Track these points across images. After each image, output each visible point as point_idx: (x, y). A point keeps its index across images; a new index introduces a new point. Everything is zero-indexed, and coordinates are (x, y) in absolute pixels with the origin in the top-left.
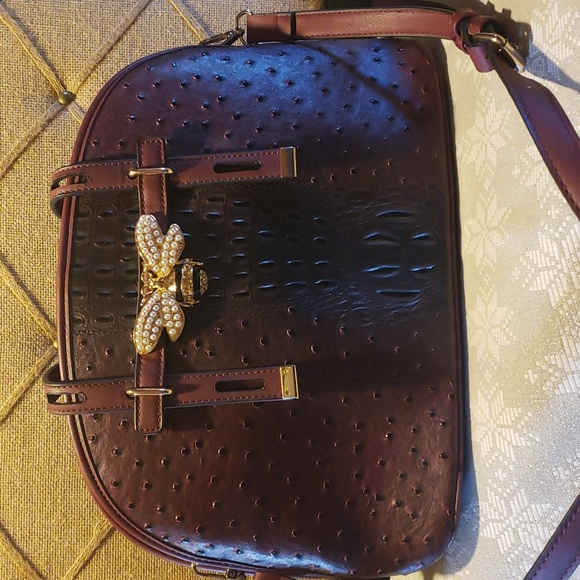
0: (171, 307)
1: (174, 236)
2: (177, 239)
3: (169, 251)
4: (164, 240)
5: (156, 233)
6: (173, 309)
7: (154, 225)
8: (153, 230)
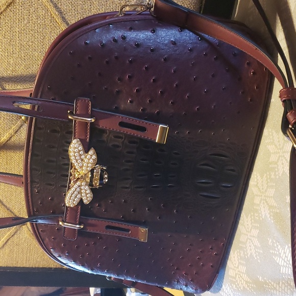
0: (86, 190)
1: (91, 156)
2: (93, 158)
3: (88, 163)
4: (86, 157)
5: (81, 152)
6: (87, 192)
7: (81, 148)
8: (80, 151)
